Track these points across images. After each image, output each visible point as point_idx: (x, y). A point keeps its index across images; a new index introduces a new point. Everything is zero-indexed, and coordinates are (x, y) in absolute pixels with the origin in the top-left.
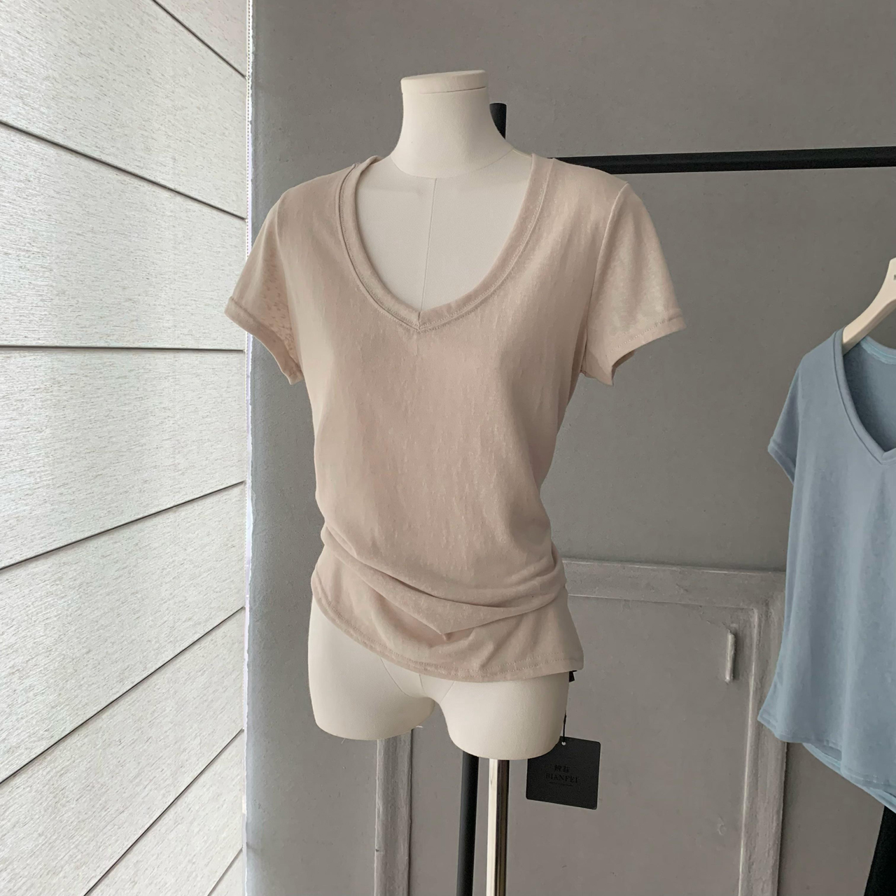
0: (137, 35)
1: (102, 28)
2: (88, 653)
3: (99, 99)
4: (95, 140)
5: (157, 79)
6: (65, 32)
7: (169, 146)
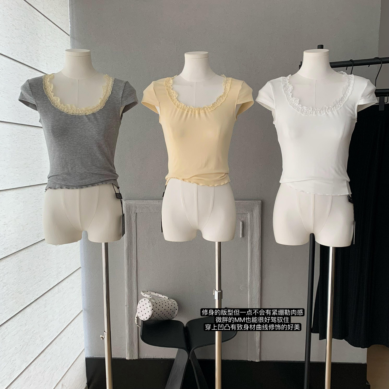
0: (33, 22)
1: (21, 20)
2: (27, 224)
3: (22, 43)
4: (21, 57)
5: (40, 37)
6: (11, 22)
7: (45, 59)
